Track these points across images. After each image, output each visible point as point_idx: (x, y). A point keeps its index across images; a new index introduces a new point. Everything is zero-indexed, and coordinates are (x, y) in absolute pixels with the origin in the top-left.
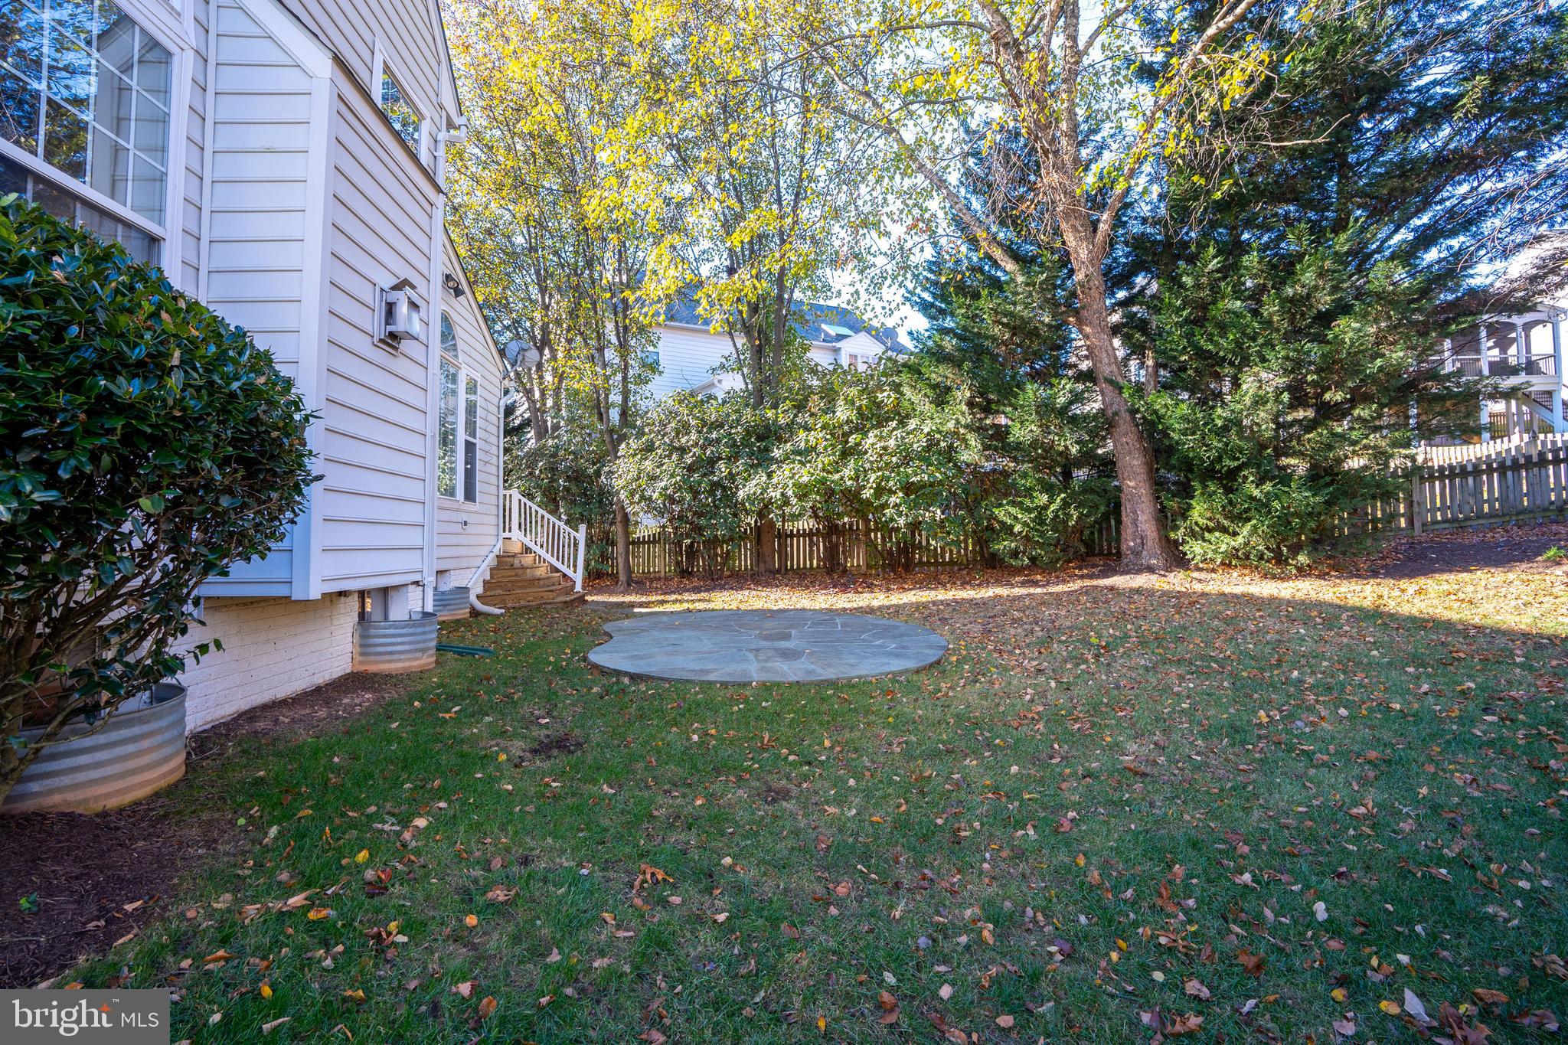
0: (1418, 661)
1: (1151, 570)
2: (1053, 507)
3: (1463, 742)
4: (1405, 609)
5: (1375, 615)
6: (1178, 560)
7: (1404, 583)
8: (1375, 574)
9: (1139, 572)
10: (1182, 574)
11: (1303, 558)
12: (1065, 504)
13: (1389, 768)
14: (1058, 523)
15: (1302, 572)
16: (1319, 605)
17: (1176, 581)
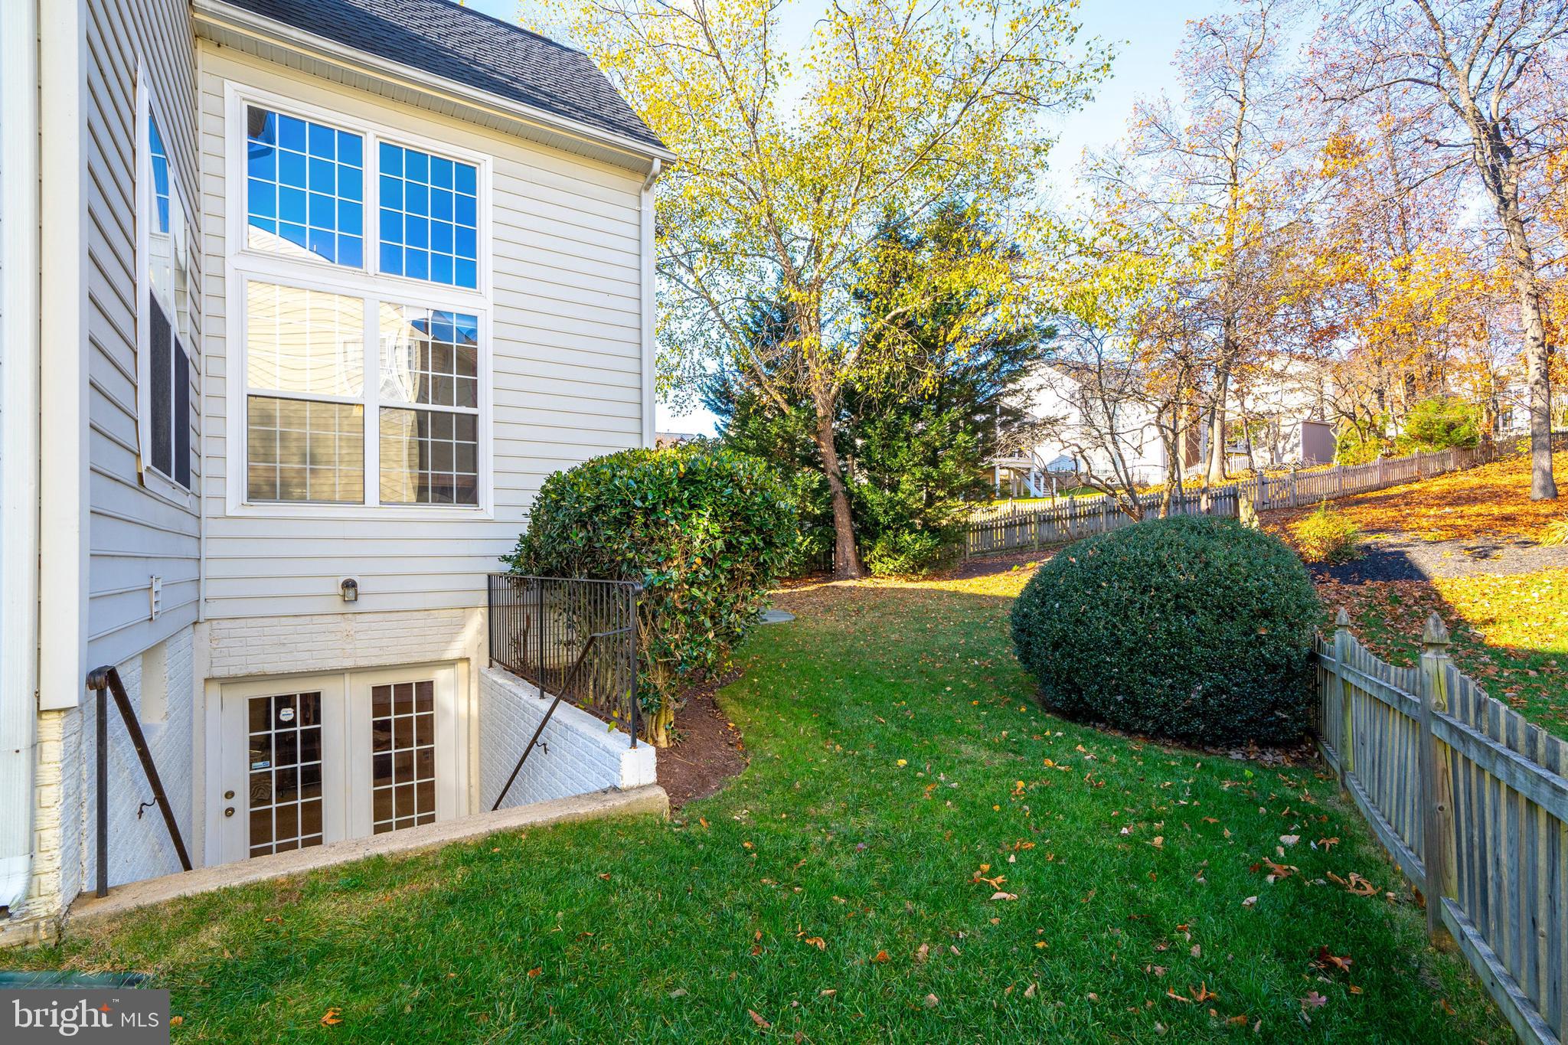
0: (971, 608)
1: (853, 578)
2: (805, 544)
3: (986, 627)
4: (966, 591)
5: (955, 594)
6: (865, 571)
7: (964, 581)
8: (953, 578)
9: (847, 579)
10: (868, 580)
11: (924, 572)
12: (812, 542)
13: (967, 634)
14: (807, 554)
15: (925, 578)
16: (934, 591)
17: (867, 583)
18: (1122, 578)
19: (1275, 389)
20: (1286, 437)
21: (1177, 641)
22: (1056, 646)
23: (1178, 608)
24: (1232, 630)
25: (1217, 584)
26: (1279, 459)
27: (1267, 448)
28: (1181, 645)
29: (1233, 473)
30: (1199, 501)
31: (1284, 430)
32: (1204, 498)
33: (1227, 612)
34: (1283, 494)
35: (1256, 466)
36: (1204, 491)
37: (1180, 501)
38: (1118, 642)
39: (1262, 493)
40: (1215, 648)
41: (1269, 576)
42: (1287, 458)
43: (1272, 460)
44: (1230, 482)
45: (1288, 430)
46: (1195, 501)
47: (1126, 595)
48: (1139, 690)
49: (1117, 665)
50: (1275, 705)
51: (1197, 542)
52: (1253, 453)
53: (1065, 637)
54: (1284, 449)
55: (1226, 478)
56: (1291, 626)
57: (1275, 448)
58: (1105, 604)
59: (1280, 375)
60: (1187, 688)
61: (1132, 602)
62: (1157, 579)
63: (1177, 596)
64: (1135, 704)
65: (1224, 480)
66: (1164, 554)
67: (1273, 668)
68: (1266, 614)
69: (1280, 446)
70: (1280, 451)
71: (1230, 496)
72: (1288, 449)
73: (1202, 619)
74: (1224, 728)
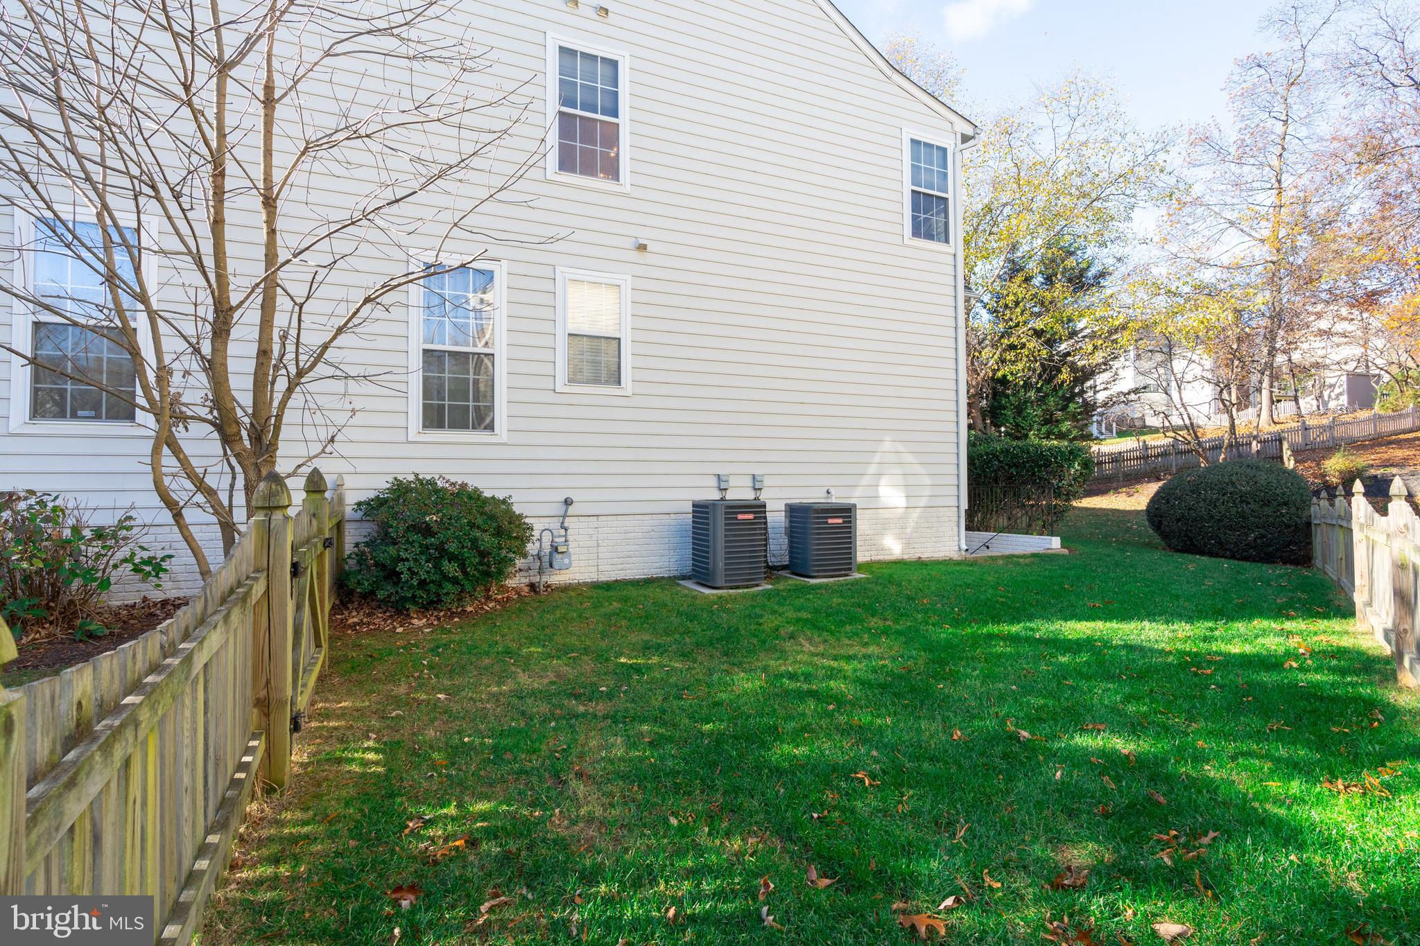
18: (1212, 489)
19: (1323, 344)
20: (1332, 386)
21: (1242, 516)
22: (1178, 520)
23: (1242, 502)
24: (1268, 511)
25: (1261, 491)
26: (1326, 404)
27: (1313, 397)
28: (1243, 517)
29: (1282, 417)
30: (1250, 444)
31: (1328, 381)
32: (1254, 443)
33: (1266, 503)
34: (1325, 437)
35: (1303, 412)
36: (1255, 437)
37: (1236, 445)
38: (1212, 517)
39: (1304, 437)
40: (1260, 518)
41: (1287, 488)
42: (1332, 405)
43: (1318, 407)
44: (1278, 427)
45: (1333, 381)
46: (1247, 444)
47: (1214, 497)
48: (1222, 536)
49: (1212, 527)
50: (1290, 543)
51: (1250, 472)
52: (1301, 401)
53: (1183, 515)
54: (1329, 397)
55: (1275, 423)
56: (1298, 509)
57: (1321, 396)
58: (1204, 500)
59: (1327, 333)
60: (1247, 535)
61: (1218, 500)
62: (1230, 489)
63: (1241, 497)
64: (1221, 543)
65: (1273, 425)
66: (1234, 478)
67: (1289, 526)
68: (1286, 504)
69: (1326, 394)
70: (1326, 398)
71: (1276, 440)
72: (1333, 395)
73: (1252, 506)
74: (1265, 553)
